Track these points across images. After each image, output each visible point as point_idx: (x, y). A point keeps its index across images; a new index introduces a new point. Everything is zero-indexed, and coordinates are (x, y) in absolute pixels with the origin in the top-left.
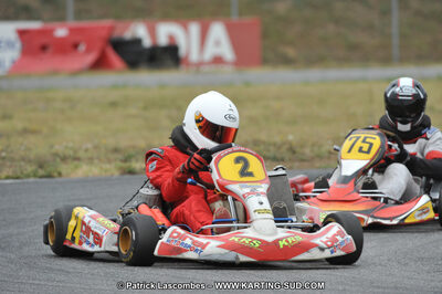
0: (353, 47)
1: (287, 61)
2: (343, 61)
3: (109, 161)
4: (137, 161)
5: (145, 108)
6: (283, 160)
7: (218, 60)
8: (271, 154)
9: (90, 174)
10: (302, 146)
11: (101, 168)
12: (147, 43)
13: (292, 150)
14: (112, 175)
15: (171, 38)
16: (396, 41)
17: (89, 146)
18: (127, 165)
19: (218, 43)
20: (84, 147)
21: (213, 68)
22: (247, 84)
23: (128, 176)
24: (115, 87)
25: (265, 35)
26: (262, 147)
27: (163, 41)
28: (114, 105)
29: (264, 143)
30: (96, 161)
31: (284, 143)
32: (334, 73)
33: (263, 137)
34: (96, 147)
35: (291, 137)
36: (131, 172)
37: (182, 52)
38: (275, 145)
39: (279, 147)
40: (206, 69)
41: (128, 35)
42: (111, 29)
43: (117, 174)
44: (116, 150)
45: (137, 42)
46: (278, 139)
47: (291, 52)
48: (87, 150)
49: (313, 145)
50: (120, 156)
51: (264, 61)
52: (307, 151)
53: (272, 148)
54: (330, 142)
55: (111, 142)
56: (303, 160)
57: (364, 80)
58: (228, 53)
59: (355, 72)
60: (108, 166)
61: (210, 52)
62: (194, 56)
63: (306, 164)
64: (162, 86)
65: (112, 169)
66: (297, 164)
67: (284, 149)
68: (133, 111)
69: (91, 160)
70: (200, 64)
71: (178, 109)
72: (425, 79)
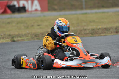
1: (55, 10)
2: (70, 9)
3: (8, 38)
4: (15, 38)
5: (17, 24)
7: (36, 10)
9: (3, 42)
11: (6, 40)
12: (17, 6)
14: (9, 42)
15: (23, 4)
16: (84, 3)
17: (3, 34)
18: (13, 39)
19: (36, 6)
20: (1, 35)
21: (35, 12)
22: (44, 16)
23: (13, 42)
24: (9, 18)
25: (49, 3)
27: (21, 5)
28: (9, 23)
30: (4, 38)
34: (4, 35)
36: (14, 41)
37: (27, 8)
40: (33, 13)
41: (12, 4)
42: (7, 3)
43: (10, 42)
44: (10, 35)
45: (15, 6)
47: (56, 7)
48: (2, 36)
50: (11, 37)
51: (49, 10)
55: (8, 33)
57: (76, 14)
58: (39, 8)
59: (73, 12)
60: (7, 40)
61: (34, 8)
62: (30, 9)
64: (22, 17)
65: (9, 40)
68: (14, 24)
69: (3, 38)
70: (31, 11)
71: (26, 23)
72: (92, 13)
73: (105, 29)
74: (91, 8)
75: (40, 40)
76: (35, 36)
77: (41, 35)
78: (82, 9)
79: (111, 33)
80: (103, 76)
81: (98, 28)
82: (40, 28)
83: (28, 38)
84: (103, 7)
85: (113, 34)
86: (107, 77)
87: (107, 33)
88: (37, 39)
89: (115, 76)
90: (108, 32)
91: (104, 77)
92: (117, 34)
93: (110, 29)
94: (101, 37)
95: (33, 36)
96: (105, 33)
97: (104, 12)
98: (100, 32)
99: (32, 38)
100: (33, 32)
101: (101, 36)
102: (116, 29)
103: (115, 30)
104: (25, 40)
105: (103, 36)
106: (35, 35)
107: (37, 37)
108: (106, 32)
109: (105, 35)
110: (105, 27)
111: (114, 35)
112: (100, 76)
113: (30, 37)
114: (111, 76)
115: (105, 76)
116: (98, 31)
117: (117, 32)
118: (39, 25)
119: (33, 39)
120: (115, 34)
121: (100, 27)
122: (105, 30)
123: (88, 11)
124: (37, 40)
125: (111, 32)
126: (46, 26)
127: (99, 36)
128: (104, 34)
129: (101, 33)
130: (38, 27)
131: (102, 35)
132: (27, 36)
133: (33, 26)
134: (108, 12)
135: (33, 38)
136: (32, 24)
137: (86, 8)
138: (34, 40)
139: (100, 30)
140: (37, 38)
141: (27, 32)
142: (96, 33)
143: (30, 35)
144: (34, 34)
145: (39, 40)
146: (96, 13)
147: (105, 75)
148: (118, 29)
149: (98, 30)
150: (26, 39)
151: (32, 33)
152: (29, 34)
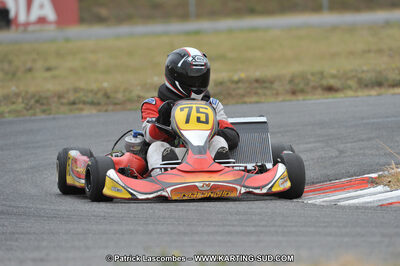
0: (156, 6)
1: (100, 20)
2: (148, 18)
6: (99, 104)
7: (42, 20)
8: (89, 100)
10: (116, 92)
13: (107, 96)
19: (42, 6)
21: (38, 27)
22: (67, 40)
26: (81, 94)
29: (82, 90)
31: (99, 90)
32: (140, 29)
33: (82, 84)
35: (105, 85)
37: (12, 14)
38: (91, 91)
39: (96, 93)
40: (31, 28)
46: (94, 86)
47: (104, 12)
49: (124, 91)
51: (82, 21)
52: (120, 96)
53: (90, 95)
54: (139, 88)
56: (116, 104)
57: (166, 34)
58: (50, 14)
59: (158, 28)
61: (35, 14)
62: (22, 18)
63: (119, 107)
66: (111, 107)
67: (100, 95)
70: (27, 24)
71: (10, 62)
72: (217, 32)
73: (257, 81)
74: (213, 14)
75: (51, 116)
76: (37, 101)
77: (56, 99)
78: (185, 17)
79: (277, 94)
80: (248, 229)
81: (236, 78)
82: (54, 77)
83: (13, 107)
84: (252, 11)
85: (280, 99)
86: (262, 232)
87: (265, 95)
88: (44, 111)
89: (285, 230)
90: (268, 92)
91: (251, 233)
92: (293, 98)
93: (272, 82)
94: (245, 106)
95: (32, 102)
96: (256, 94)
97: (254, 29)
98: (241, 91)
99: (29, 108)
100: (32, 89)
101: (245, 103)
102: (291, 81)
103: (288, 87)
104: (7, 115)
105: (251, 103)
106: (37, 98)
107: (42, 104)
108: (260, 91)
109: (257, 103)
110: (258, 74)
111: (284, 101)
112: (239, 229)
113: (20, 106)
114: (272, 229)
115: (253, 229)
116: (234, 90)
117: (294, 93)
118: (48, 69)
119: (31, 112)
120: (288, 97)
121: (243, 75)
122: (256, 85)
123: (205, 25)
124: (43, 116)
125: (274, 92)
126: (73, 71)
127: (237, 103)
128: (255, 99)
129: (243, 96)
130: (48, 74)
131: (247, 99)
132: (13, 103)
133: (30, 70)
134: (266, 29)
135: (31, 108)
136: (29, 65)
137: (199, 16)
138: (34, 115)
139: (240, 85)
140: (45, 107)
141: (14, 89)
142: (229, 95)
143: (20, 100)
144: (33, 96)
145: (50, 114)
146: (230, 31)
147: (254, 226)
148: (296, 81)
149: (233, 86)
150: (10, 112)
151: (27, 92)
152: (17, 95)
